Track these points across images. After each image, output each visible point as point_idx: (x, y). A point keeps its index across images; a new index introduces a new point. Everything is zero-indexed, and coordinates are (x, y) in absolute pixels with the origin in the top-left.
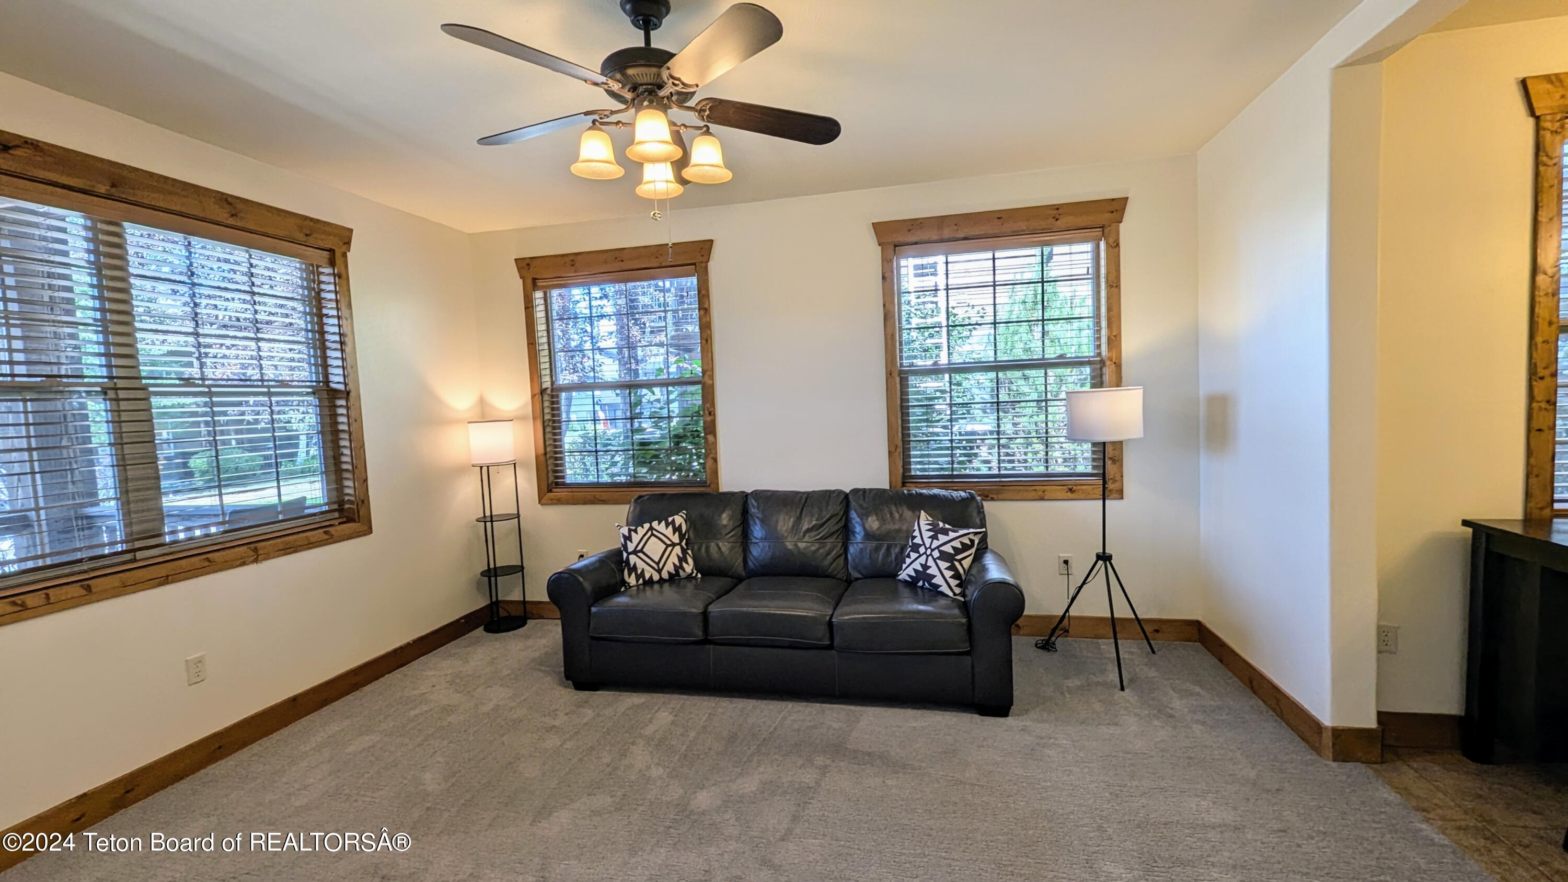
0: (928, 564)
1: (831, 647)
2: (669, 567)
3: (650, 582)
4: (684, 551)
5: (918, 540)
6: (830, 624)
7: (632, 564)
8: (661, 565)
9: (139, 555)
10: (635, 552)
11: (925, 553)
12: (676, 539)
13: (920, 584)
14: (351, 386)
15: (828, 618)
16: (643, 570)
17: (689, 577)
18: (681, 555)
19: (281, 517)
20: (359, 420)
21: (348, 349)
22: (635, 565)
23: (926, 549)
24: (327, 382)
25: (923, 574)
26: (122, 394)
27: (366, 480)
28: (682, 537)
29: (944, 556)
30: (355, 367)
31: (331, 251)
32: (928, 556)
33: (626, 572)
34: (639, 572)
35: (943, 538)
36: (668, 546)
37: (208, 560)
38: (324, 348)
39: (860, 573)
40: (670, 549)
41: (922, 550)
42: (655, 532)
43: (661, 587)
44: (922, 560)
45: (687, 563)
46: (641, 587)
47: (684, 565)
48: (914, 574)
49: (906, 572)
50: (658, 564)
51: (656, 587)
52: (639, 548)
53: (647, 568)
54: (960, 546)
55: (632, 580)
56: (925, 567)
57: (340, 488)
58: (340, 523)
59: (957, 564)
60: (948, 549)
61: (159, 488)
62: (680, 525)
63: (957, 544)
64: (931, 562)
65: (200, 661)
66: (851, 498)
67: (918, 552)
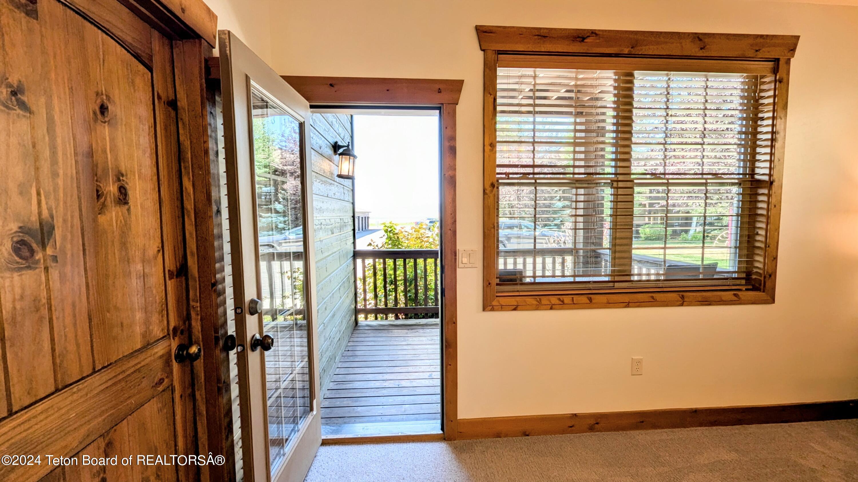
9: (617, 285)
14: (775, 177)
19: (701, 277)
20: (778, 206)
21: (778, 145)
24: (753, 174)
26: (621, 184)
27: (775, 258)
30: (781, 161)
31: (777, 61)
37: (652, 297)
38: (754, 146)
57: (750, 262)
58: (747, 290)
61: (631, 244)
65: (639, 362)
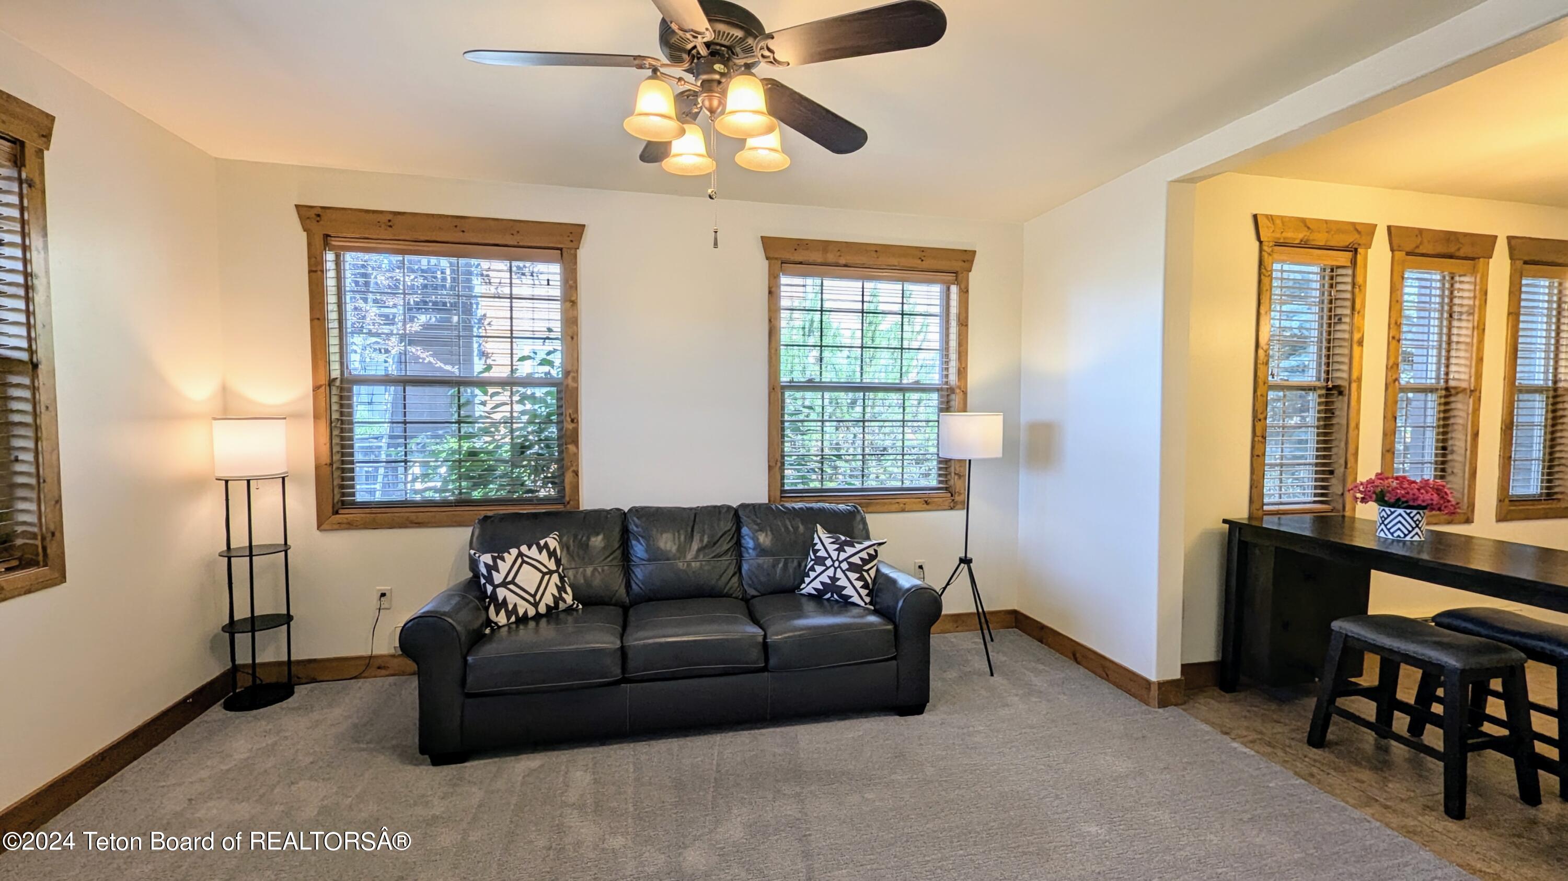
0: (837, 576)
2: (548, 600)
3: (523, 620)
4: (562, 578)
5: (822, 553)
7: (500, 599)
8: (538, 598)
10: (504, 584)
11: (833, 565)
12: (552, 565)
13: (829, 595)
16: (515, 605)
17: (570, 610)
18: (559, 584)
22: (505, 599)
23: (833, 561)
25: (832, 586)
28: (558, 562)
29: (853, 567)
32: (836, 569)
33: (492, 608)
34: (510, 607)
35: (850, 550)
36: (544, 574)
39: (758, 591)
40: (547, 577)
41: (829, 562)
42: (526, 559)
43: (537, 624)
44: (830, 572)
45: (566, 592)
46: (514, 626)
47: (564, 595)
48: (821, 587)
49: (813, 585)
50: (534, 596)
51: (532, 624)
52: (509, 579)
53: (520, 602)
54: (867, 557)
55: (502, 619)
56: (834, 579)
59: (865, 574)
60: (856, 560)
62: (555, 549)
63: (864, 555)
64: (839, 574)
66: (740, 513)
67: (825, 565)
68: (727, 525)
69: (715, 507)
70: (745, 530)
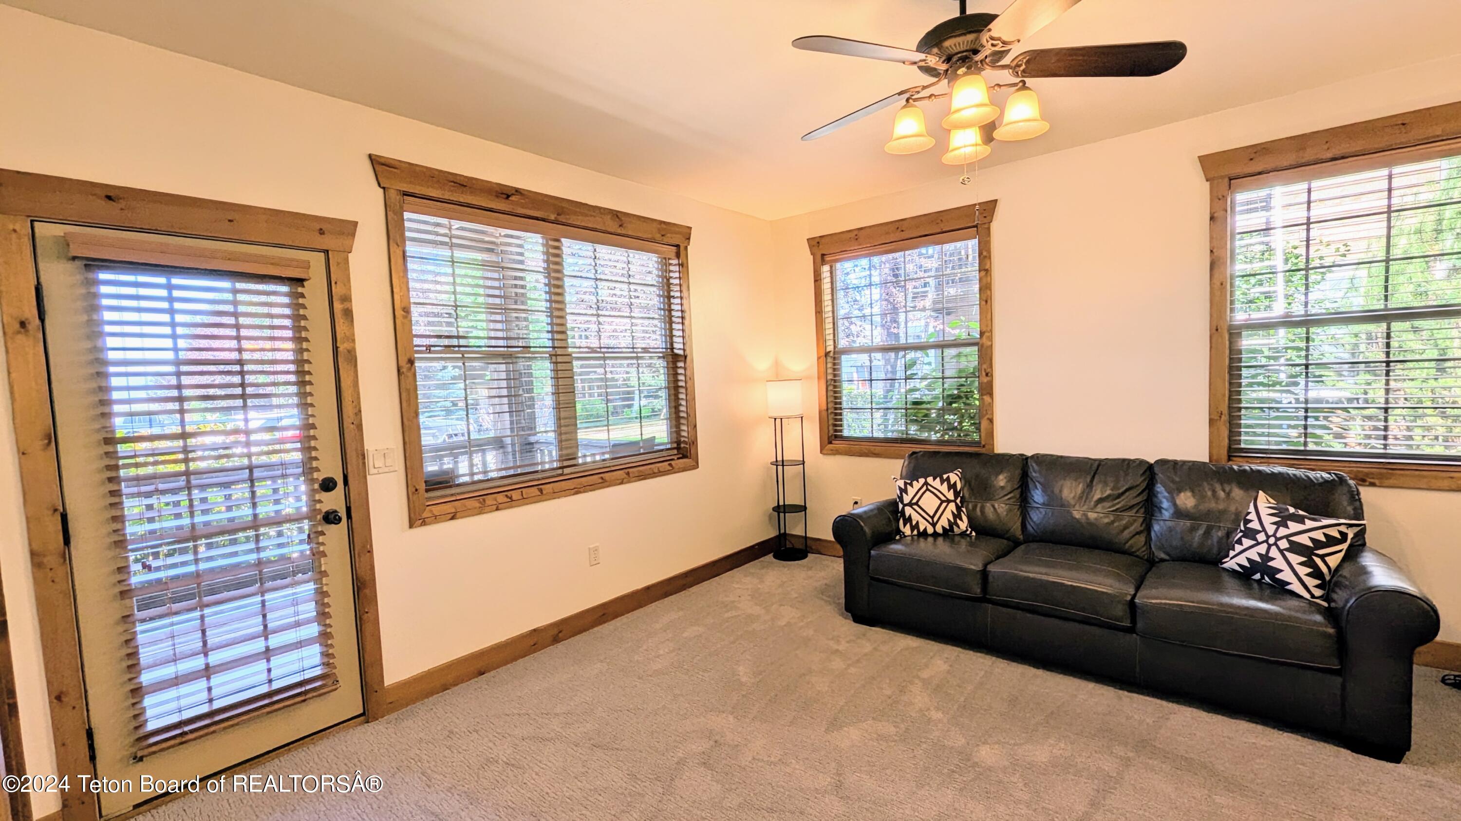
0: (1271, 555)
1: (1131, 630)
2: (944, 522)
3: (924, 534)
4: (958, 508)
5: (1255, 525)
6: (1132, 604)
7: (907, 515)
8: (935, 519)
9: (566, 471)
10: (910, 504)
11: (1266, 541)
12: (951, 496)
13: (1257, 576)
14: (688, 352)
15: (1129, 598)
16: (918, 522)
17: (963, 534)
18: (955, 512)
19: (642, 451)
20: (692, 379)
21: (686, 322)
22: (910, 516)
23: (1268, 537)
24: (672, 349)
25: (1263, 566)
26: (560, 359)
27: (695, 426)
28: (957, 494)
29: (1296, 548)
30: (690, 336)
31: (678, 246)
32: (1270, 546)
33: (901, 522)
34: (914, 523)
35: (1294, 527)
36: (942, 502)
37: (602, 478)
38: (671, 323)
39: (1168, 554)
40: (944, 504)
41: (1261, 537)
42: (929, 487)
43: (935, 540)
44: (1262, 549)
45: (961, 519)
46: (916, 538)
47: (959, 521)
48: (1247, 564)
49: (1237, 560)
50: (932, 518)
51: (930, 539)
52: (914, 501)
53: (921, 520)
54: (1324, 539)
55: (907, 530)
56: (1266, 558)
57: (678, 432)
58: (678, 458)
59: (1318, 561)
60: (1304, 539)
61: (576, 425)
62: (955, 483)
63: (1319, 535)
64: (1274, 553)
65: (596, 550)
66: (1156, 469)
67: (1255, 539)
68: (1138, 479)
69: (1124, 460)
70: (1159, 488)
